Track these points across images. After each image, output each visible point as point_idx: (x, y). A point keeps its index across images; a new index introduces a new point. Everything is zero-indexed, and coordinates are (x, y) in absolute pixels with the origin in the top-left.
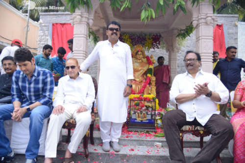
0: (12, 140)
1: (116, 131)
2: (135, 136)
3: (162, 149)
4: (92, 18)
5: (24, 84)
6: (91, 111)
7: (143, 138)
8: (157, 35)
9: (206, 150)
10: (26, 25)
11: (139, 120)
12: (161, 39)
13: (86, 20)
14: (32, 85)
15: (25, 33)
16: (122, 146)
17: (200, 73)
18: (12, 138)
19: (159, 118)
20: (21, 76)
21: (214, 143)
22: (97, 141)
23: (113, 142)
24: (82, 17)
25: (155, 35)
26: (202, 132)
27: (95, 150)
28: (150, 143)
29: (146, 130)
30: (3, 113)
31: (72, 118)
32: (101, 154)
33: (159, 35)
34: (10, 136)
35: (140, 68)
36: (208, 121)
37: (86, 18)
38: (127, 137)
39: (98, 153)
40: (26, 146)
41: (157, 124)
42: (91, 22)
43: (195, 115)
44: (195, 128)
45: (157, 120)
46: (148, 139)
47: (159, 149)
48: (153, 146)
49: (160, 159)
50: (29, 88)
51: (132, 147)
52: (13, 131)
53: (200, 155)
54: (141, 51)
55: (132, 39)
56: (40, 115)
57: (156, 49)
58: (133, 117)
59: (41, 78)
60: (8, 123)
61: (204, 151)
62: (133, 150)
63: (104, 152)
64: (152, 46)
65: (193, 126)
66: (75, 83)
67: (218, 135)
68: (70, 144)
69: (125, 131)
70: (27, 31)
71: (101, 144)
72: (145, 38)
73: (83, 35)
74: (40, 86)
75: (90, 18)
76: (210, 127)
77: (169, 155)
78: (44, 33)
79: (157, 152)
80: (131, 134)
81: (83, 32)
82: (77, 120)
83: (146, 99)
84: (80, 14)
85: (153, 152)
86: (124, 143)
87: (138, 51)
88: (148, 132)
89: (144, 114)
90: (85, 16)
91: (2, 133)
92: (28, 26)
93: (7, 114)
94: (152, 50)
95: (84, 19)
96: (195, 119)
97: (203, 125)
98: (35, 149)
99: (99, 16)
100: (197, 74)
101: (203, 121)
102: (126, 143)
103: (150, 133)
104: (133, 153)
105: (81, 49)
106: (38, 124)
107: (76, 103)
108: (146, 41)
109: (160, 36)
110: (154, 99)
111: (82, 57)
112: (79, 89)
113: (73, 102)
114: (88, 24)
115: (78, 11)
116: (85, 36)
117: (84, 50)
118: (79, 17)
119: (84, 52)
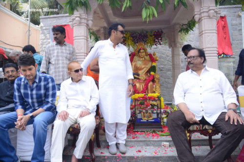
0: (17, 147)
1: (122, 132)
2: (141, 137)
3: (169, 149)
4: (92, 19)
5: (26, 91)
6: (95, 114)
7: (150, 138)
8: (158, 31)
9: (216, 150)
10: (27, 29)
11: (145, 120)
12: (163, 35)
13: (85, 21)
14: (34, 92)
15: (27, 37)
16: (128, 148)
17: (206, 70)
18: (18, 145)
19: (165, 116)
20: (22, 83)
21: (224, 143)
22: (103, 144)
23: (119, 144)
24: (81, 18)
25: (157, 31)
26: (210, 131)
27: (102, 153)
28: (158, 143)
29: (152, 130)
30: (7, 122)
31: (76, 123)
32: (108, 157)
33: (160, 31)
34: (16, 143)
35: (143, 67)
36: (217, 120)
37: (85, 19)
38: (134, 138)
39: (104, 157)
40: (31, 153)
41: (164, 122)
42: (90, 23)
43: (202, 114)
44: (203, 127)
45: (163, 118)
46: (155, 139)
47: (166, 149)
48: (160, 146)
49: (168, 160)
50: (32, 95)
51: (139, 148)
52: (18, 138)
53: (210, 156)
54: (144, 49)
55: (133, 37)
56: (43, 123)
57: (158, 46)
58: (139, 116)
59: (42, 84)
60: (13, 131)
61: (214, 152)
62: (140, 151)
63: (111, 155)
64: (154, 42)
65: (201, 125)
66: (78, 86)
67: (229, 135)
68: (75, 149)
69: (131, 132)
70: (29, 35)
71: (108, 147)
72: (147, 35)
73: (83, 37)
74: (42, 92)
75: (89, 19)
76: (219, 127)
77: (177, 155)
78: (46, 37)
79: (164, 152)
80: (138, 135)
81: (83, 34)
82: (81, 125)
83: (150, 98)
84: (79, 15)
85: (161, 153)
86: (130, 144)
87: (140, 49)
88: (154, 131)
89: (150, 113)
90: (84, 17)
91: (7, 142)
92: (29, 30)
93: (11, 122)
94: (154, 46)
95: (83, 21)
96: (203, 117)
97: (212, 124)
98: (41, 156)
99: (99, 17)
100: (203, 70)
101: (212, 120)
102: (133, 144)
103: (157, 132)
104: (140, 155)
105: (82, 51)
106: (41, 131)
107: (79, 106)
108: (148, 38)
109: (162, 32)
110: (159, 98)
112: (82, 93)
113: (76, 106)
114: (88, 25)
115: (77, 13)
116: (85, 38)
117: (85, 52)
118: (77, 19)
119: (85, 54)
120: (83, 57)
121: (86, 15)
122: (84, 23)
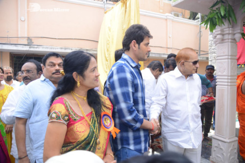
4: (239, 31)
13: (230, 37)
24: (223, 35)
37: (229, 34)
70: (200, 37)
73: (227, 57)
75: (235, 32)
81: (226, 53)
84: (219, 32)
90: (227, 32)
92: (200, 32)
95: (226, 37)
105: (225, 74)
111: (226, 84)
114: (234, 39)
115: (218, 30)
116: (230, 57)
117: (229, 75)
118: (218, 37)
119: (229, 78)
120: (226, 80)
121: (231, 29)
122: (228, 39)
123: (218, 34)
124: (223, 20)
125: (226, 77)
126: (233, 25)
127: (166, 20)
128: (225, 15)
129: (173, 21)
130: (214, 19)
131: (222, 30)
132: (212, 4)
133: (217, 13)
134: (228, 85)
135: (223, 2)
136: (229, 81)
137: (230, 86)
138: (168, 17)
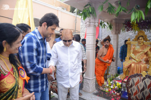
4: (97, 21)
13: (93, 24)
15: (75, 23)
24: (90, 22)
35: (140, 50)
37: (93, 22)
73: (91, 34)
75: (96, 22)
78: (83, 24)
84: (88, 21)
90: (92, 21)
92: (76, 20)
95: (91, 24)
105: (90, 43)
114: (95, 26)
115: (87, 19)
116: (93, 35)
117: (93, 44)
118: (88, 23)
119: (92, 45)
120: (91, 47)
121: (94, 20)
122: (92, 25)
123: (87, 22)
124: (90, 15)
125: (91, 45)
126: (95, 18)
127: (58, 10)
128: (91, 12)
129: (61, 12)
130: (86, 13)
131: (90, 20)
132: (84, 5)
133: (87, 10)
134: (91, 50)
135: (90, 5)
136: (92, 47)
137: (93, 50)
138: (59, 9)
